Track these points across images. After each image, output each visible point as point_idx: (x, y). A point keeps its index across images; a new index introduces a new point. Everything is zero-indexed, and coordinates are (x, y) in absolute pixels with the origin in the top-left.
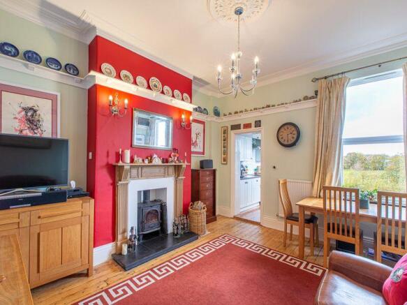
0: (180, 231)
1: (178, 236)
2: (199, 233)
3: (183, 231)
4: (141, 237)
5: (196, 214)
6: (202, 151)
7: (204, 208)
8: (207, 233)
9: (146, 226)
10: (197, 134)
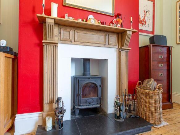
0: (123, 114)
1: (122, 120)
2: (152, 121)
3: (129, 114)
4: (77, 112)
5: (147, 95)
6: (151, 30)
7: (159, 89)
8: (164, 123)
9: (82, 100)
10: (146, 12)
